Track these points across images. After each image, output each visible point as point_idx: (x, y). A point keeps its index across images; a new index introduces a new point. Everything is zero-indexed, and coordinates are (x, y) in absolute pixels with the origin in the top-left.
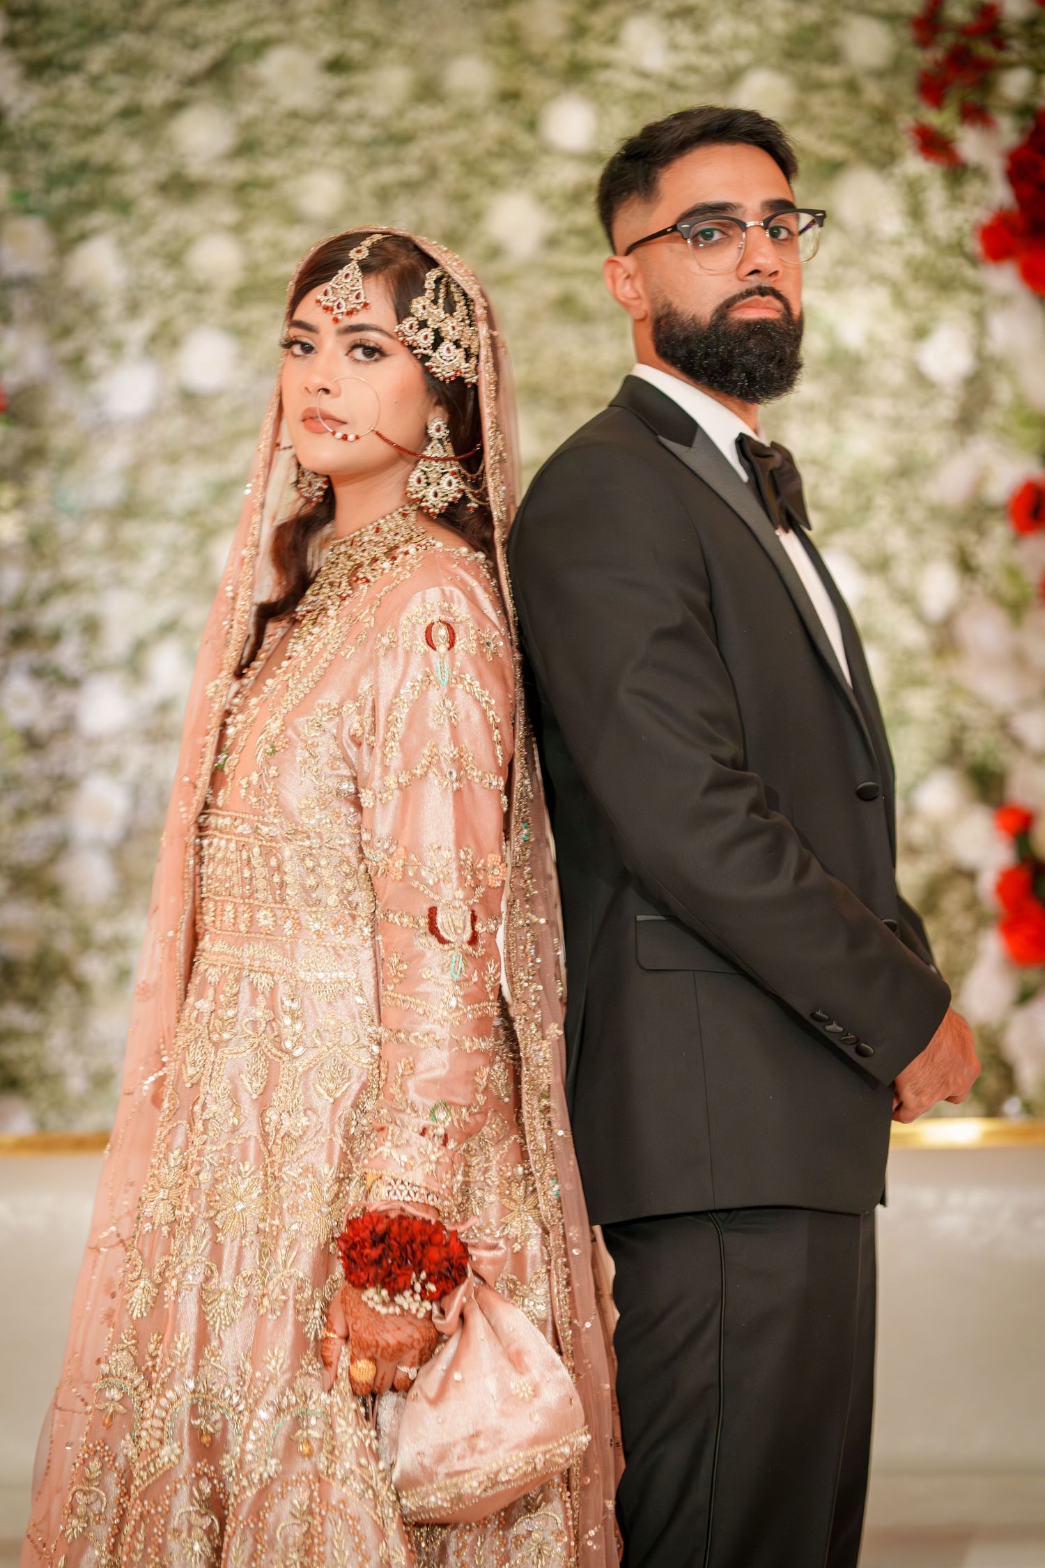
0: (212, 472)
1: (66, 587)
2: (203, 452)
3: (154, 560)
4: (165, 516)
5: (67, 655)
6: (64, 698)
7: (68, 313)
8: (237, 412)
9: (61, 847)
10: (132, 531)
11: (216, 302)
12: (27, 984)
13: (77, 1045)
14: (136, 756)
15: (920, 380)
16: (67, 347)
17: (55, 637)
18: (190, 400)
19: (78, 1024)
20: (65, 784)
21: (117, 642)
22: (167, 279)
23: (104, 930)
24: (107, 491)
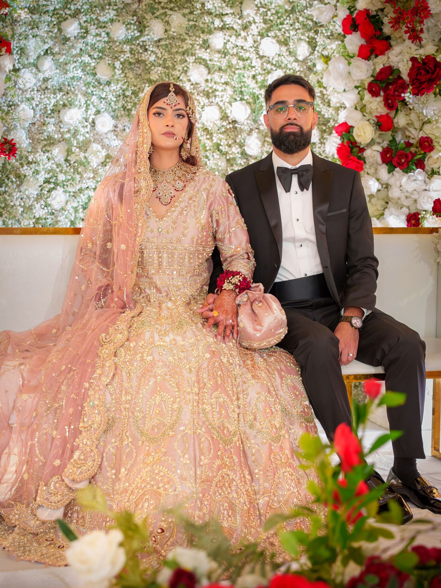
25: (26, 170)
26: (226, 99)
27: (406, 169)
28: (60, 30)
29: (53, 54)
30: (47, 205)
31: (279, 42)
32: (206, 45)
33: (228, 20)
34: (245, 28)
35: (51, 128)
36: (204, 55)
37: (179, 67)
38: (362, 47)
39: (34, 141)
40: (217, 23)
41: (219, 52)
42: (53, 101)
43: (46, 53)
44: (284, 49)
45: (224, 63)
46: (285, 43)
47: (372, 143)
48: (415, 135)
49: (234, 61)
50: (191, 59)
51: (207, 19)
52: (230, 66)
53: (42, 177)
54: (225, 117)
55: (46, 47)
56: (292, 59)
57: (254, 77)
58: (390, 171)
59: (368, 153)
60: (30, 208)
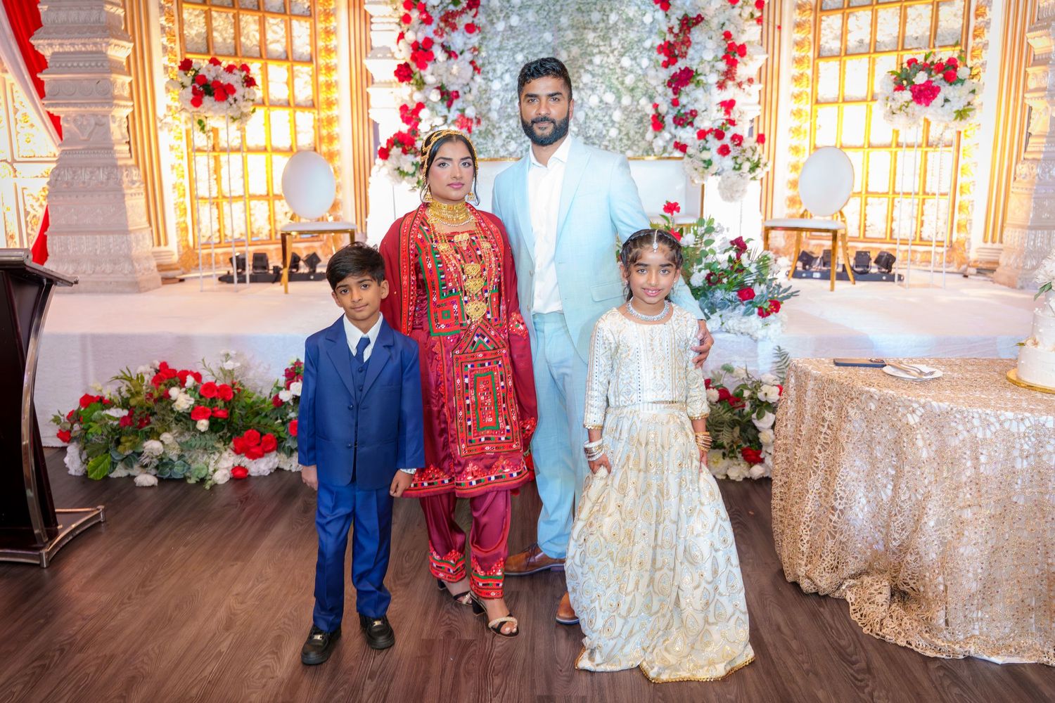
0: (515, 42)
1: (489, 63)
2: (513, 38)
3: (505, 58)
4: (507, 50)
5: (490, 75)
6: (490, 83)
7: (490, 12)
8: (519, 31)
9: (490, 110)
10: (501, 52)
11: (516, 9)
12: (483, 135)
13: (492, 146)
14: (502, 94)
15: (643, 22)
16: (490, 18)
17: (488, 72)
18: (511, 28)
19: (493, 142)
20: (490, 99)
21: (499, 73)
22: (508, 5)
23: (497, 126)
24: (497, 46)
25: (495, 132)
26: (602, 91)
27: (682, 126)
28: (514, 59)
29: (511, 72)
30: (507, 150)
31: (631, 59)
32: (591, 62)
33: (602, 49)
34: (612, 52)
35: (509, 110)
36: (589, 68)
37: (576, 75)
38: (664, 62)
39: (500, 117)
40: (596, 50)
41: (598, 66)
42: (510, 96)
43: (507, 71)
44: (634, 62)
45: (600, 71)
46: (635, 59)
47: (668, 113)
48: (690, 107)
49: (607, 70)
50: (582, 71)
51: (591, 48)
52: (604, 73)
53: (504, 135)
54: (601, 101)
55: (506, 68)
56: (638, 68)
57: (617, 79)
58: (676, 128)
59: (666, 119)
60: (498, 151)
